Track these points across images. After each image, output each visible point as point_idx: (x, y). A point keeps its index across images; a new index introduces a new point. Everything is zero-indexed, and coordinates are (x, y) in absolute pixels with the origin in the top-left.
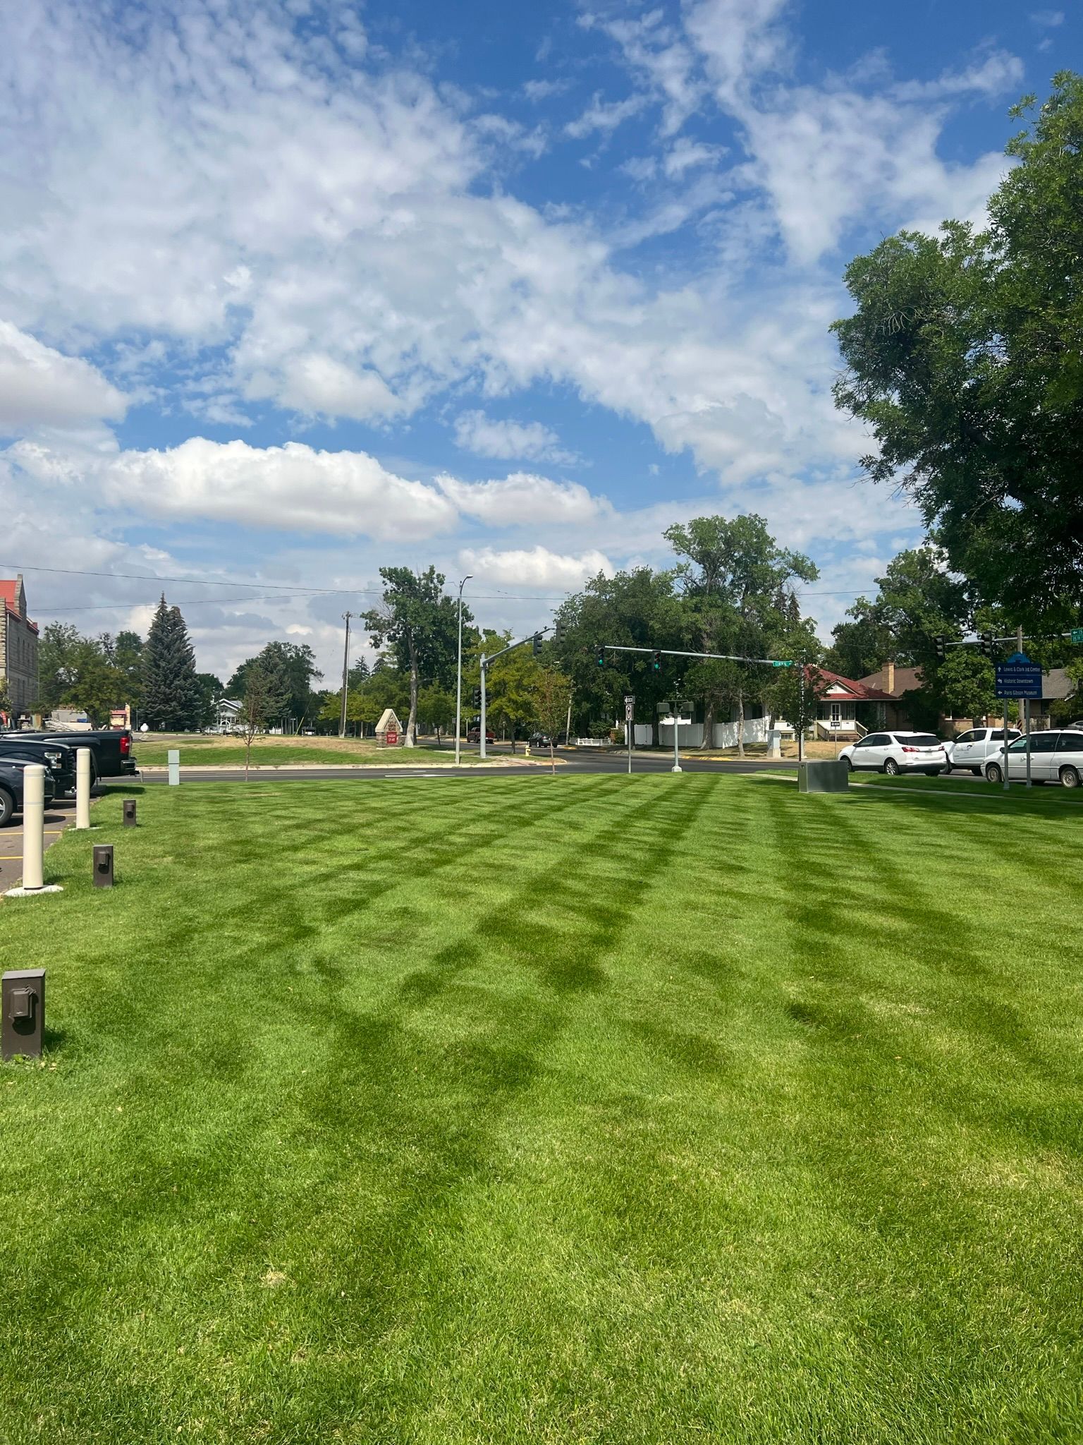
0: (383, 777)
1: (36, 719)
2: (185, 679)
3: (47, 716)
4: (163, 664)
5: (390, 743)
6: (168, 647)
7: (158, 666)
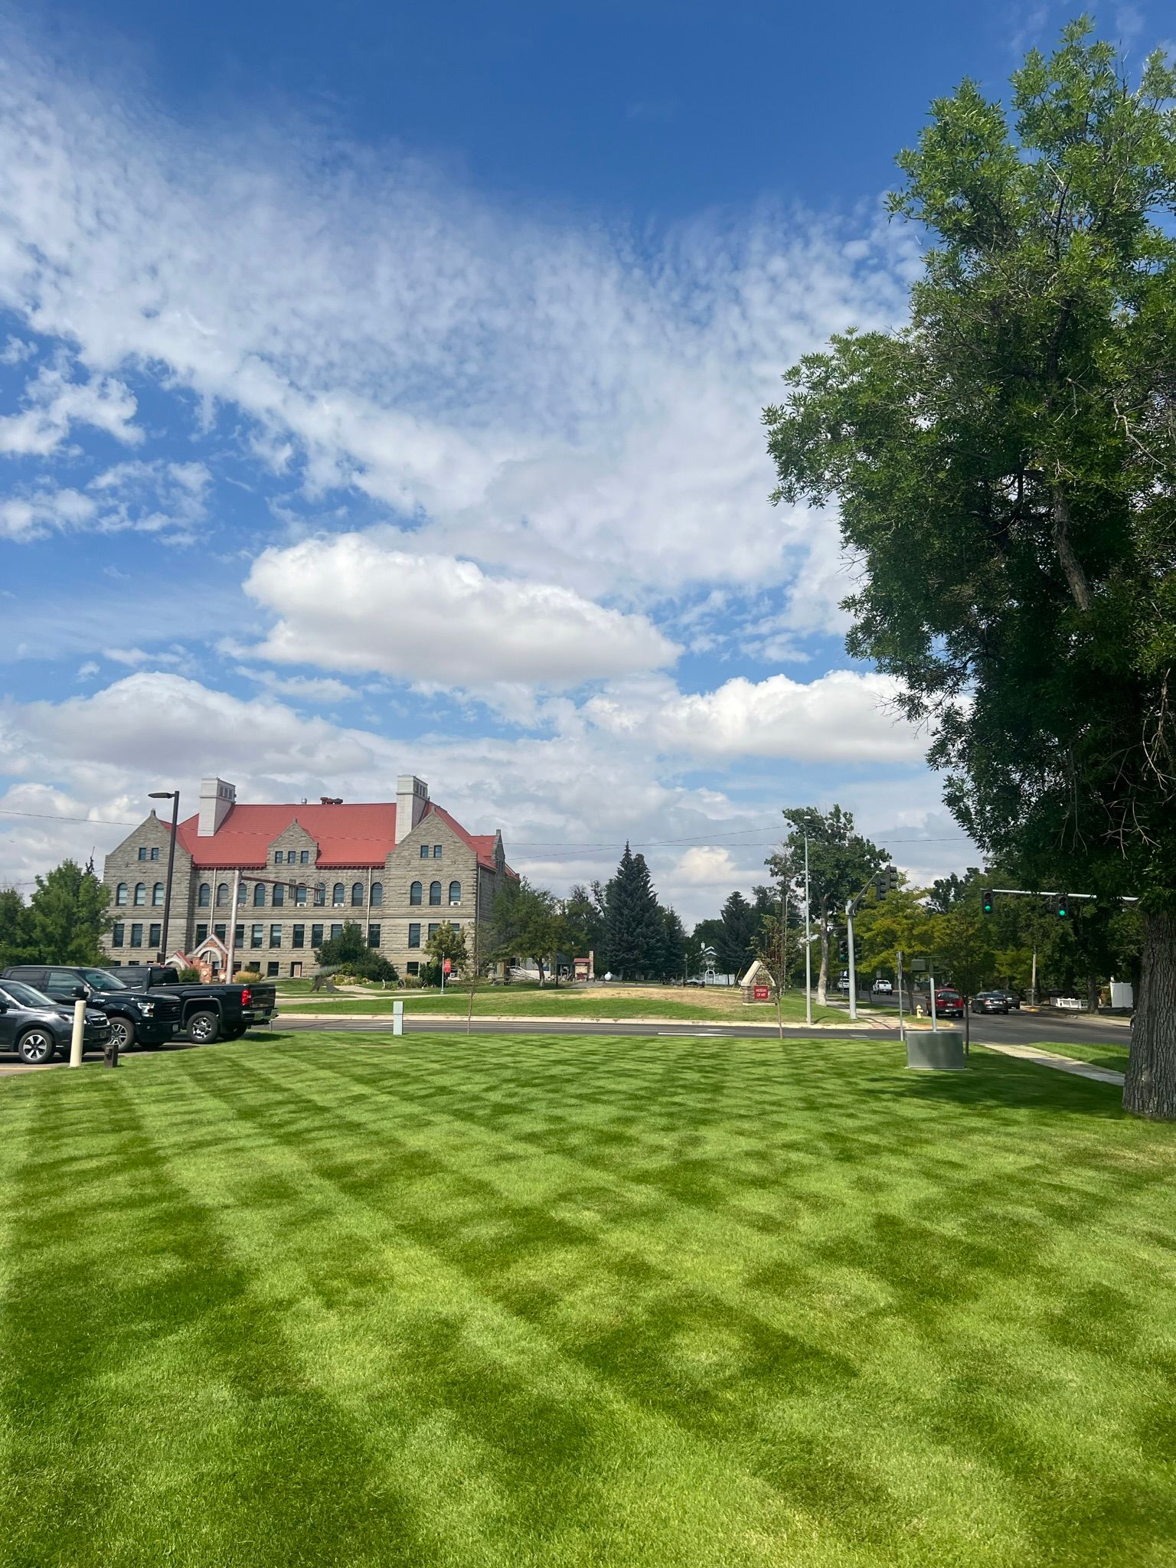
0: (656, 1034)
1: (500, 967)
2: (647, 926)
3: (513, 962)
4: (626, 912)
5: (757, 998)
6: (631, 895)
7: (622, 915)
